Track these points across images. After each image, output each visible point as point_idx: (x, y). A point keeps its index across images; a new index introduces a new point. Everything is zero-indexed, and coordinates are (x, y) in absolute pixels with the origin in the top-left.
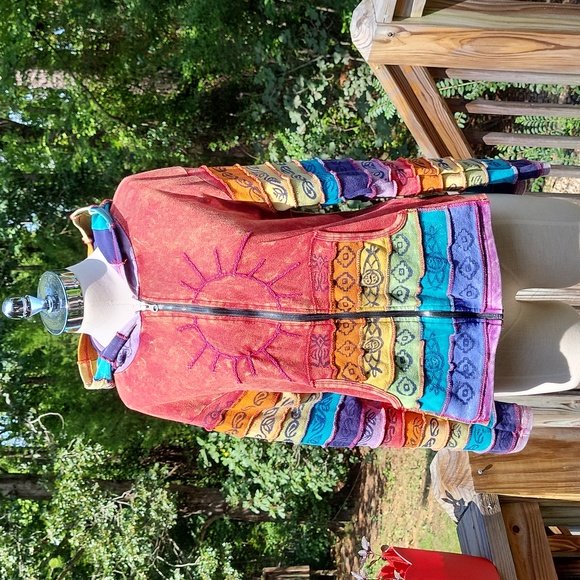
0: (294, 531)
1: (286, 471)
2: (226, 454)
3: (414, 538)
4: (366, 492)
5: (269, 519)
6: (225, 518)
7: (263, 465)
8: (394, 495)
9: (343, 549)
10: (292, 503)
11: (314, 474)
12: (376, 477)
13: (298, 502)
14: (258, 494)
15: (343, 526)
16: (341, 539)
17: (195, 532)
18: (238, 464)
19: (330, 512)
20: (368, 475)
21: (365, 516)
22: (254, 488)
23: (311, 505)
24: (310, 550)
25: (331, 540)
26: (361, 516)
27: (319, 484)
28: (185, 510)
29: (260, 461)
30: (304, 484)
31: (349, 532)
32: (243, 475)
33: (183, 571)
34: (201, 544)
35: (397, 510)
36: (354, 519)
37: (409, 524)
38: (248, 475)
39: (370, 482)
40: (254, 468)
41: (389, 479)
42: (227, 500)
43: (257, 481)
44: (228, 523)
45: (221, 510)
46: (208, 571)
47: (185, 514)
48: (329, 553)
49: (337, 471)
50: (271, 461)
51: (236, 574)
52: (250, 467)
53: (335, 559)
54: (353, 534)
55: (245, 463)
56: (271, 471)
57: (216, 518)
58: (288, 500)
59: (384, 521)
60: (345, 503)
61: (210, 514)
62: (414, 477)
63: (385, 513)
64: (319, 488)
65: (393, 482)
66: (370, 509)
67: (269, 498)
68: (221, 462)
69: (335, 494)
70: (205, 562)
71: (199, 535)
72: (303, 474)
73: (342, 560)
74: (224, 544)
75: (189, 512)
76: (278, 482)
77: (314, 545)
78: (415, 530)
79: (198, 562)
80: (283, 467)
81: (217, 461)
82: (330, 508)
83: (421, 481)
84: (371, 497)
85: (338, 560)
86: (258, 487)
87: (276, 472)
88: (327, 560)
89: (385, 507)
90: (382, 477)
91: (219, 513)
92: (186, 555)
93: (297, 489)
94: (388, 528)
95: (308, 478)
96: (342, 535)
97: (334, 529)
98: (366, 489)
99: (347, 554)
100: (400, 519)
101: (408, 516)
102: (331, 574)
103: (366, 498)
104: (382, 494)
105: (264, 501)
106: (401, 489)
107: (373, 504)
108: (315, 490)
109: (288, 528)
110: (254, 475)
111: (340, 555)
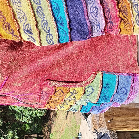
0: (33, 126)
1: (31, 111)
2: (16, 107)
3: (64, 127)
4: (51, 116)
5: (27, 123)
6: (15, 123)
7: (25, 110)
8: (59, 117)
9: (45, 130)
10: (33, 119)
11: (39, 112)
12: (54, 112)
13: (34, 119)
14: (24, 117)
15: (46, 124)
16: (45, 127)
17: (7, 127)
18: (19, 110)
19: (42, 121)
20: (52, 112)
21: (51, 122)
22: (23, 116)
23: (37, 119)
24: (37, 131)
25: (42, 128)
26: (50, 122)
27: (40, 114)
28: (5, 121)
29: (25, 109)
30: (36, 114)
31: (47, 126)
32: (20, 112)
33: (4, 137)
34: (9, 130)
35: (59, 121)
36: (48, 122)
37: (63, 124)
38: (21, 112)
39: (53, 113)
40: (23, 110)
41: (57, 112)
42: (16, 118)
43: (24, 114)
44: (16, 124)
45: (14, 121)
46: (10, 137)
47: (4, 122)
48: (42, 131)
49: (44, 111)
50: (27, 109)
51: (18, 137)
52: (22, 110)
53: (43, 132)
54: (48, 126)
55: (21, 109)
56: (27, 111)
57: (13, 123)
58: (32, 118)
59: (56, 123)
60: (46, 119)
61: (11, 122)
62: (64, 112)
63: (56, 121)
64: (40, 115)
65: (58, 113)
66: (52, 120)
67: (27, 118)
68: (14, 109)
69: (44, 116)
70: (10, 135)
71: (8, 127)
72: (36, 112)
73: (45, 133)
74: (15, 130)
75: (6, 121)
76: (29, 114)
77: (38, 129)
78: (64, 126)
79: (8, 135)
80: (30, 110)
81: (13, 109)
82: (42, 120)
83: (66, 113)
84: (53, 117)
85: (44, 132)
86: (24, 115)
87: (29, 111)
88: (41, 133)
89: (56, 119)
90: (56, 112)
91: (14, 122)
92: (5, 133)
93: (34, 115)
94: (57, 125)
95: (37, 113)
96: (45, 126)
97: (43, 125)
98: (52, 115)
99: (46, 131)
100: (60, 123)
101: (62, 122)
102: (42, 136)
103: (51, 117)
104: (55, 116)
105: (25, 119)
106: (60, 115)
107: (53, 119)
108: (39, 116)
109: (32, 125)
110: (23, 112)
111: (45, 131)
